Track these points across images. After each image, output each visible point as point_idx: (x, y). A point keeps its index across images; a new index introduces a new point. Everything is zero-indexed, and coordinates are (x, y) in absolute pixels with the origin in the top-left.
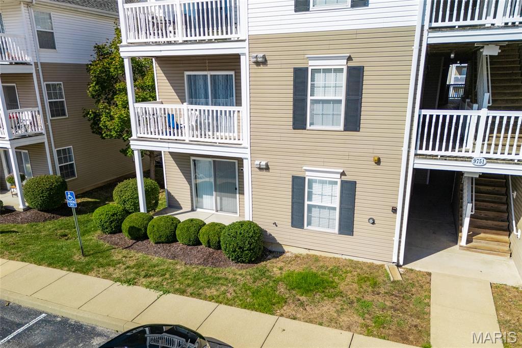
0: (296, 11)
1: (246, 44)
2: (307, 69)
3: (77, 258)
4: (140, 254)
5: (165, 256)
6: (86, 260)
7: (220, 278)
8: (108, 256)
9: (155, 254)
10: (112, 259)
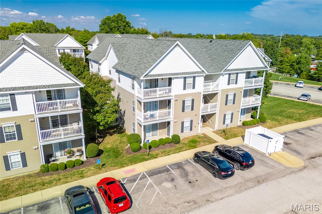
0: (183, 90)
1: (174, 97)
2: (185, 100)
3: (147, 157)
4: (157, 151)
5: (162, 149)
6: (150, 157)
7: (181, 147)
8: (153, 154)
9: (159, 150)
10: (155, 154)
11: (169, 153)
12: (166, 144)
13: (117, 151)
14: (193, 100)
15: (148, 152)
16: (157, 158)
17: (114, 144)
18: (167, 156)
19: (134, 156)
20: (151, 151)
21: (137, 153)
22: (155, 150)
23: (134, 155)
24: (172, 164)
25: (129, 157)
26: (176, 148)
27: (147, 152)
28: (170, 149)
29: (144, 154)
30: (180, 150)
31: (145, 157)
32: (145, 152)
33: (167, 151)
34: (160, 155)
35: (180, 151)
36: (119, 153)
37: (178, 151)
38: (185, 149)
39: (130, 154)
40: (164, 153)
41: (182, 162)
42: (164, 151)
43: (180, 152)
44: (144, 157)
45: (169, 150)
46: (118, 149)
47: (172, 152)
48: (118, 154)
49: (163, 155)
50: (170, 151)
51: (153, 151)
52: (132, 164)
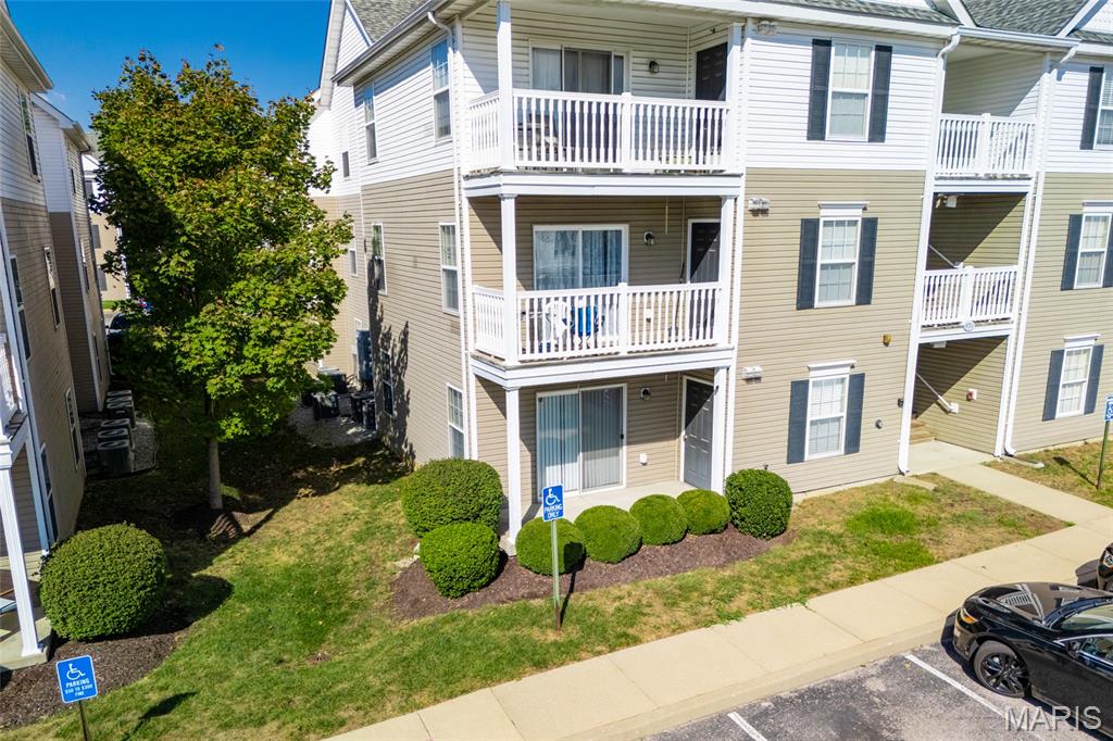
0: (809, 139)
1: (741, 182)
2: (818, 220)
3: (552, 636)
4: (626, 587)
5: (661, 574)
6: (572, 631)
7: (807, 559)
8: (595, 610)
9: (640, 577)
10: (611, 610)
11: (730, 598)
12: (690, 537)
13: (329, 588)
14: (870, 228)
15: (557, 597)
16: (636, 641)
17: (318, 542)
18: (719, 627)
19: (447, 628)
20: (584, 588)
21: (470, 606)
22: (612, 580)
23: (446, 621)
24: (780, 703)
25: (405, 639)
26: (777, 568)
27: (548, 594)
28: (727, 573)
29: (527, 610)
30: (808, 580)
31: (536, 633)
32: (534, 596)
33: (709, 588)
34: (652, 620)
35: (813, 584)
36: (339, 605)
37: (795, 590)
38: (847, 573)
39: (417, 609)
40: (687, 599)
41: (860, 681)
42: (685, 591)
43: (815, 591)
44: (526, 631)
45: (724, 582)
46: (341, 577)
47: (746, 597)
48: (330, 613)
49: (680, 615)
50: (733, 587)
51: (593, 586)
52: (417, 698)
